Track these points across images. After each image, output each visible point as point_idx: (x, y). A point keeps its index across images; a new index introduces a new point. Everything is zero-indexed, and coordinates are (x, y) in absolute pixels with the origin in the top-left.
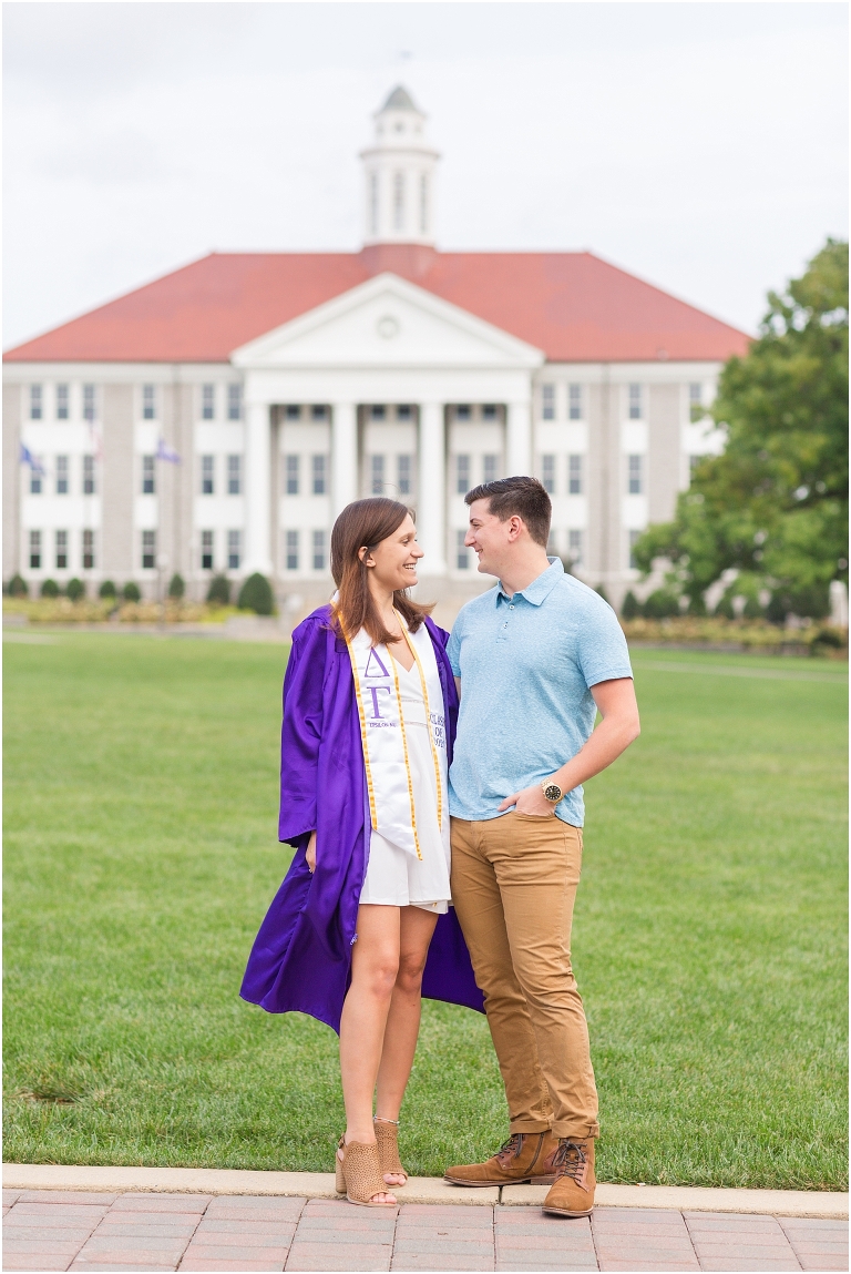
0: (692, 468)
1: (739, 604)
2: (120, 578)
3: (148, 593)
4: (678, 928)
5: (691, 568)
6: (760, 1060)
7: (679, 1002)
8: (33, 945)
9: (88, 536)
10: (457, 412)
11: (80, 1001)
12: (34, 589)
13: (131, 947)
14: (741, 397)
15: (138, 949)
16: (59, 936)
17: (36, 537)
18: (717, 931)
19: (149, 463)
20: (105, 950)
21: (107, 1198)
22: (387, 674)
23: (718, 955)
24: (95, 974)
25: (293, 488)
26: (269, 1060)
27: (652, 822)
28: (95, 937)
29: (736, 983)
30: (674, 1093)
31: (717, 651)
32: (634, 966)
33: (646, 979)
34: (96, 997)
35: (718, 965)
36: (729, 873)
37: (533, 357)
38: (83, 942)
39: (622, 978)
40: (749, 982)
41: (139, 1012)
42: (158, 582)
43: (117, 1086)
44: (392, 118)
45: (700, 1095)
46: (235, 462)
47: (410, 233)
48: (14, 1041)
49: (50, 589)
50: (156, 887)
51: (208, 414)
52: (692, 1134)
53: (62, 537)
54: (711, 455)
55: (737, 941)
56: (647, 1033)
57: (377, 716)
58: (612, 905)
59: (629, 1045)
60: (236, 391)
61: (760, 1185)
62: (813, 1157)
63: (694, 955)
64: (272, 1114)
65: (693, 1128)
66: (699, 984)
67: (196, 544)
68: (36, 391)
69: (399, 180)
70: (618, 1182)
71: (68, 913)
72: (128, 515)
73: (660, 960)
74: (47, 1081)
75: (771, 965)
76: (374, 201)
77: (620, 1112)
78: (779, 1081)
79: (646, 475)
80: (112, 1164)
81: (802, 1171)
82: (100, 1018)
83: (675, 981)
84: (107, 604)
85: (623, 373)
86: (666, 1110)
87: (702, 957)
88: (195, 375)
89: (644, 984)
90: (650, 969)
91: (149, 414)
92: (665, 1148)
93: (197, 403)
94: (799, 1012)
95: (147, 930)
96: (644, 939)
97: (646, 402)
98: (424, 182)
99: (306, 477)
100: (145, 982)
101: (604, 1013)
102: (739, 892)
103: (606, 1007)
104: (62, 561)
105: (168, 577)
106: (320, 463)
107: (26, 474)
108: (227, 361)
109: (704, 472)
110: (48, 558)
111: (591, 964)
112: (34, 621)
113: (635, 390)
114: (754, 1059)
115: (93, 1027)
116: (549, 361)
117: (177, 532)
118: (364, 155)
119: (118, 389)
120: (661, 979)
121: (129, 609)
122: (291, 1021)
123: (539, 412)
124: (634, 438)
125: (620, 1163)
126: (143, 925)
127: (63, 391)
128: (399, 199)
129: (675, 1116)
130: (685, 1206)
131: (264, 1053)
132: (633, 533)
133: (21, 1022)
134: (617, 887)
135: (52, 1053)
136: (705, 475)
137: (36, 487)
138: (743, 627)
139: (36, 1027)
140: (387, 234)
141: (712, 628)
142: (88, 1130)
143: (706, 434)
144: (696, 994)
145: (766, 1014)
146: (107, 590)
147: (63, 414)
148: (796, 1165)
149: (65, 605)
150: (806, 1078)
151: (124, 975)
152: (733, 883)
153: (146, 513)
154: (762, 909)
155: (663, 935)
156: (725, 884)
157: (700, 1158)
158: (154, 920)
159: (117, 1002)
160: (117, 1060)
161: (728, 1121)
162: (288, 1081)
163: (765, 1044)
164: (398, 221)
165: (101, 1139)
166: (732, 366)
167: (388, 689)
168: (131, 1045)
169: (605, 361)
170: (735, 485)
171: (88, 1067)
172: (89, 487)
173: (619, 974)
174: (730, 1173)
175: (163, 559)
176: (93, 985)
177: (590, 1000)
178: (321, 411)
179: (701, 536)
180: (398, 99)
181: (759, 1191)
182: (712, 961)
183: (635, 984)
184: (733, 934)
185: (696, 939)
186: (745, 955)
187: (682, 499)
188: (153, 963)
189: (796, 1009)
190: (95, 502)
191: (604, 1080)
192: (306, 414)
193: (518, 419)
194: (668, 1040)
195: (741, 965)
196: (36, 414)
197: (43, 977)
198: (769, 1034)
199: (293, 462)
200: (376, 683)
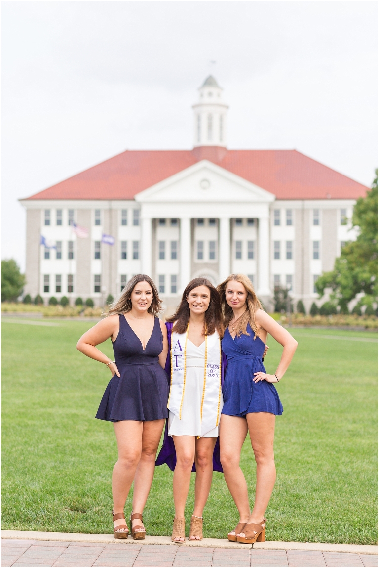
0: (342, 247)
1: (363, 309)
2: (85, 297)
3: (97, 303)
4: (328, 449)
5: (341, 293)
6: (357, 498)
7: (325, 476)
8: (64, 453)
9: (70, 277)
10: (237, 222)
11: (85, 475)
12: (46, 301)
13: (103, 454)
14: (363, 216)
15: (106, 455)
16: (73, 450)
17: (47, 278)
18: (344, 450)
19: (98, 244)
20: (93, 455)
21: (103, 545)
22: (181, 350)
23: (343, 459)
24: (90, 464)
25: (162, 256)
26: (162, 497)
27: (320, 405)
28: (89, 450)
29: (350, 470)
30: (321, 510)
31: (353, 330)
32: (308, 463)
33: (313, 468)
34: (91, 472)
35: (343, 463)
36: (351, 427)
37: (270, 197)
38: (83, 452)
39: (303, 467)
40: (355, 470)
41: (109, 479)
42: (101, 298)
43: (103, 506)
44: (207, 90)
45: (332, 511)
46: (136, 244)
47: (215, 142)
48: (61, 489)
49: (53, 301)
50: (111, 431)
51: (124, 223)
52: (328, 524)
53: (58, 278)
54: (350, 241)
55: (352, 453)
56: (312, 488)
57: (177, 366)
58: (301, 439)
59: (304, 492)
60: (137, 213)
61: (353, 543)
62: (374, 533)
63: (333, 459)
64: (164, 516)
65: (328, 523)
66: (334, 470)
67: (119, 280)
68: (48, 213)
69: (210, 118)
70: (298, 541)
71: (76, 441)
72: (89, 268)
73: (319, 461)
74: (75, 504)
75: (365, 463)
76: (199, 127)
77: (300, 516)
78: (363, 506)
79: (321, 250)
80: (103, 533)
81: (369, 538)
82: (94, 481)
83: (325, 469)
84: (79, 308)
85: (310, 204)
86: (318, 515)
87: (337, 460)
88: (118, 205)
89: (312, 469)
90: (315, 464)
91: (98, 223)
92: (317, 529)
93: (120, 218)
94: (374, 481)
95: (109, 448)
96: (313, 453)
97: (321, 218)
98: (221, 119)
100: (110, 467)
101: (295, 480)
102: (354, 434)
103: (296, 478)
104: (58, 289)
105: (106, 296)
106: (174, 245)
107: (43, 250)
108: (134, 200)
109: (347, 250)
110: (53, 288)
111: (291, 462)
112: (46, 316)
113: (316, 212)
114: (354, 498)
115: (91, 484)
116: (277, 199)
117: (110, 275)
118: (194, 107)
119: (84, 212)
120: (319, 468)
121: (89, 310)
122: (170, 483)
123: (273, 222)
124: (316, 233)
125: (299, 534)
126: (108, 446)
127: (59, 213)
128: (210, 126)
129: (321, 518)
130: (324, 550)
131: (160, 494)
132: (315, 276)
133: (62, 482)
134: (303, 432)
135: (76, 494)
136: (348, 251)
137: (47, 256)
138: (365, 319)
139: (69, 484)
140: (205, 142)
141: (351, 319)
142: (93, 521)
143: (349, 230)
144: (333, 474)
145: (361, 481)
146: (79, 302)
147: (59, 223)
148: (367, 535)
149: (60, 309)
150: (374, 505)
151: (102, 465)
152: (352, 431)
153: (96, 267)
154: (363, 441)
155: (321, 451)
156: (349, 431)
157: (330, 533)
158: (112, 444)
159: (100, 475)
160: (102, 497)
161: (342, 520)
162: (169, 505)
163: (359, 493)
164: (210, 136)
165: (98, 525)
166: (360, 202)
167: (181, 356)
168: (107, 491)
169: (303, 199)
170: (361, 256)
171: (91, 499)
172: (71, 256)
173: (302, 466)
174: (341, 538)
175: (104, 288)
176: (90, 468)
177: (290, 475)
178: (175, 221)
179: (346, 278)
180: (210, 82)
181: (353, 545)
182: (340, 461)
183: (309, 470)
184: (350, 451)
185: (335, 453)
186: (354, 459)
187: (338, 261)
188: (112, 460)
189: (372, 480)
190: (73, 262)
191: (294, 505)
192: (168, 223)
193: (264, 225)
194: (320, 490)
195: (352, 463)
196: (47, 223)
197: (70, 465)
198: (361, 489)
199: (162, 244)
200: (178, 354)
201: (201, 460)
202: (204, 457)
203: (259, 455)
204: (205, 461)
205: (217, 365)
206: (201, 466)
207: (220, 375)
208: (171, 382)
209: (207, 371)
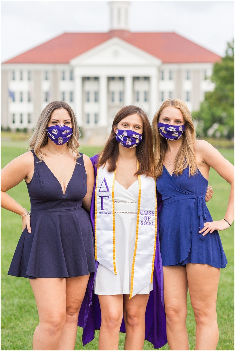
1: (218, 134)
5: (204, 124)
9: (29, 115)
10: (137, 79)
12: (13, 131)
14: (219, 74)
17: (14, 115)
19: (47, 94)
22: (108, 190)
25: (88, 100)
37: (157, 62)
46: (71, 93)
47: (122, 26)
49: (18, 130)
51: (63, 78)
53: (21, 115)
54: (210, 91)
57: (102, 209)
60: (72, 72)
68: (14, 73)
69: (119, 11)
76: (112, 17)
79: (191, 96)
85: (185, 67)
88: (60, 68)
91: (47, 78)
93: (60, 75)
97: (191, 75)
98: (127, 11)
99: (92, 97)
104: (21, 122)
106: (96, 93)
108: (68, 63)
110: (17, 121)
112: (14, 139)
113: (188, 72)
116: (163, 63)
119: (37, 72)
123: (160, 78)
124: (187, 86)
127: (21, 73)
128: (119, 16)
136: (208, 97)
137: (14, 100)
140: (116, 26)
143: (209, 84)
147: (21, 79)
149: (21, 135)
164: (119, 22)
166: (216, 65)
167: (108, 197)
169: (179, 62)
172: (29, 100)
178: (96, 79)
179: (207, 114)
187: (202, 104)
190: (31, 104)
192: (92, 80)
193: (154, 81)
196: (14, 79)
199: (88, 93)
200: (104, 194)
201: (132, 319)
202: (135, 316)
203: (200, 314)
204: (136, 320)
205: (152, 210)
206: (132, 326)
207: (155, 223)
208: (96, 228)
209: (140, 219)
